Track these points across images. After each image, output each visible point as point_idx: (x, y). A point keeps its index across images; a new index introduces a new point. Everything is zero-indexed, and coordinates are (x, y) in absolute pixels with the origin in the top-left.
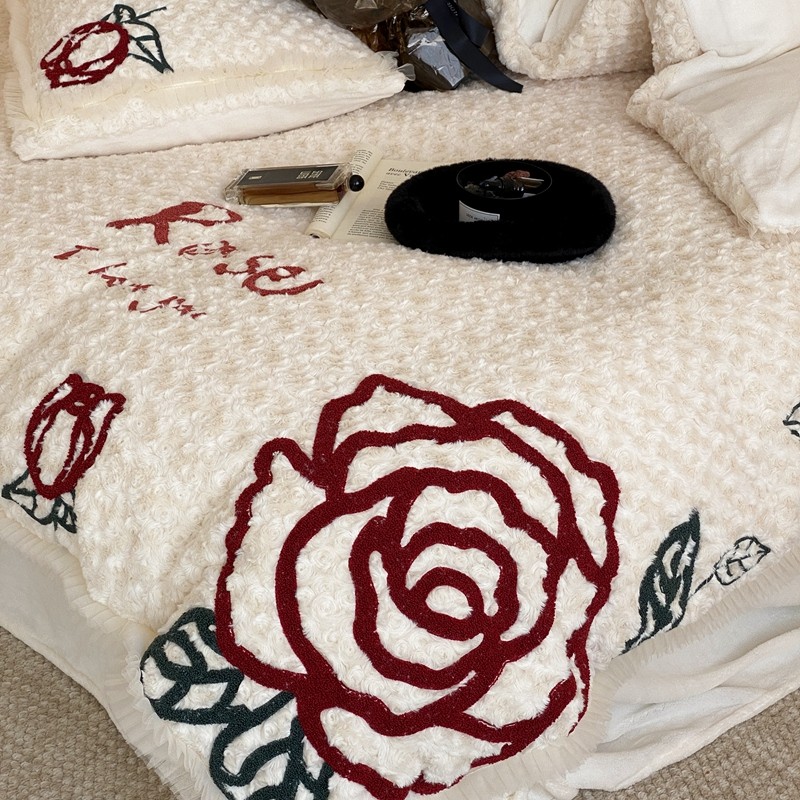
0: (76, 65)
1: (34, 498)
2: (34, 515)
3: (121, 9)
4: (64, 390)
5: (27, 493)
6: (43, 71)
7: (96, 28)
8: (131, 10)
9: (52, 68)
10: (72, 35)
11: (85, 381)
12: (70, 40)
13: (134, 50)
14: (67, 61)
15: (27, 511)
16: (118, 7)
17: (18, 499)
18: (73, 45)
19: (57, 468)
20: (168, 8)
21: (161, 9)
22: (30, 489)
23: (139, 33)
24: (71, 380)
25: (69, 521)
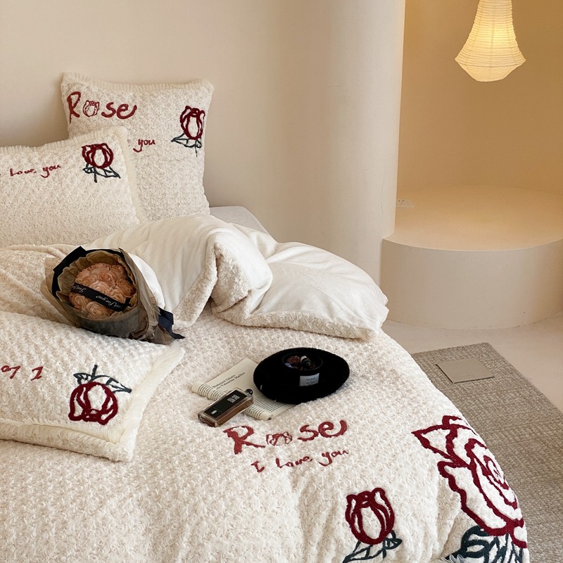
0: (100, 409)
1: (368, 549)
2: (367, 557)
3: (79, 376)
4: (354, 503)
5: (363, 550)
6: (82, 421)
7: (85, 389)
8: (84, 374)
9: (88, 417)
10: (75, 398)
11: (357, 494)
12: (77, 400)
13: (112, 389)
14: (93, 409)
15: (362, 559)
16: (76, 375)
17: (356, 557)
18: (84, 402)
19: (379, 528)
20: (98, 364)
21: (96, 366)
22: (364, 547)
23: (105, 381)
24: (350, 498)
25: (392, 545)
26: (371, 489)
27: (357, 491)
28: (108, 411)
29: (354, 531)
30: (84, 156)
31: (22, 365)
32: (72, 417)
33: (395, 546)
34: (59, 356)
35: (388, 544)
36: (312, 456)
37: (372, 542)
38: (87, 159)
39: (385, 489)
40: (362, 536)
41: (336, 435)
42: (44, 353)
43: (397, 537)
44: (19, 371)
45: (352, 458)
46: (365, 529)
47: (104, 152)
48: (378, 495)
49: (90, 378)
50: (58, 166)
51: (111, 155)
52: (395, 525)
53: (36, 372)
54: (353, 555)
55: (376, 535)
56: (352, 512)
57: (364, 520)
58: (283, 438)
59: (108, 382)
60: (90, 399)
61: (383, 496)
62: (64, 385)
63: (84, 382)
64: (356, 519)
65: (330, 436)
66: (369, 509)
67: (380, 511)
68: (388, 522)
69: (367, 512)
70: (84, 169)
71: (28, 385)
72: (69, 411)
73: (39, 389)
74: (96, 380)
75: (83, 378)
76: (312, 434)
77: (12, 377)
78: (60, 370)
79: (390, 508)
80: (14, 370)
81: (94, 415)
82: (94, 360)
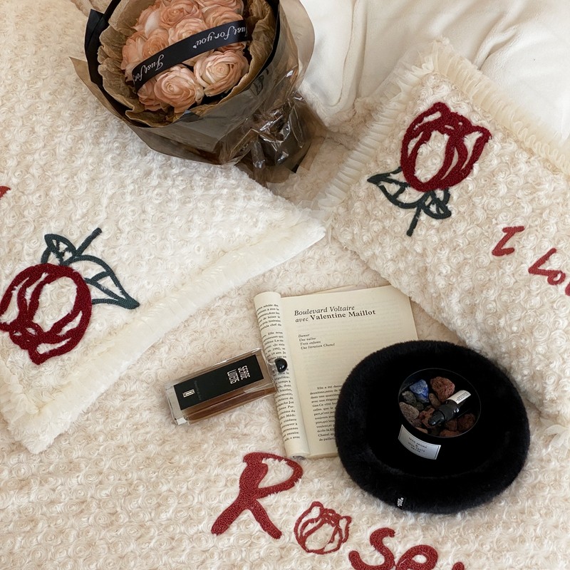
3: (52, 242)
6: (7, 334)
7: (44, 275)
8: (65, 241)
9: (18, 334)
10: (18, 288)
12: (19, 292)
13: (96, 295)
14: (34, 324)
16: (49, 238)
20: (105, 228)
21: (98, 232)
23: (92, 272)
28: (59, 340)
49: (69, 255)
59: (97, 278)
60: (40, 300)
63: (53, 260)
74: (76, 265)
75: (57, 249)
81: (30, 336)
82: (103, 216)
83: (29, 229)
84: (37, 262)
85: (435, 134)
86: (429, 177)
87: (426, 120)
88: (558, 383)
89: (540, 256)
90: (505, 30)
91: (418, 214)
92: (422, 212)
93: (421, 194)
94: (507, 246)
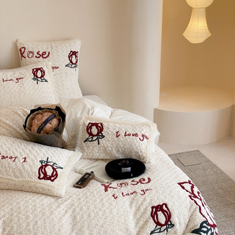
1: (160, 228)
2: (160, 232)
3: (41, 162)
4: (154, 210)
5: (158, 229)
6: (43, 179)
7: (44, 167)
8: (43, 161)
9: (46, 178)
10: (40, 170)
11: (155, 206)
12: (41, 171)
13: (55, 167)
14: (48, 175)
15: (158, 232)
16: (40, 161)
17: (155, 232)
18: (44, 172)
19: (165, 220)
20: (49, 157)
21: (48, 158)
22: (159, 228)
23: (52, 164)
24: (153, 208)
25: (170, 227)
26: (161, 204)
27: (156, 205)
28: (54, 176)
29: (154, 221)
30: (33, 73)
31: (18, 156)
32: (39, 178)
33: (172, 227)
34: (32, 153)
35: (169, 226)
36: (137, 191)
37: (162, 225)
38: (34, 74)
39: (167, 204)
40: (158, 223)
41: (147, 183)
42: (26, 152)
43: (172, 223)
44: (16, 159)
45: (153, 191)
46: (159, 220)
47: (41, 71)
48: (164, 206)
49: (46, 162)
50: (22, 78)
51: (44, 73)
52: (171, 218)
53: (24, 159)
54: (154, 231)
55: (163, 223)
56: (153, 213)
57: (159, 217)
58: (124, 184)
59: (53, 165)
60: (46, 171)
61: (166, 207)
62: (35, 165)
63: (43, 164)
64: (155, 216)
65: (144, 184)
66: (161, 212)
67: (165, 213)
68: (169, 217)
69: (160, 213)
70: (33, 79)
71: (21, 164)
72: (38, 176)
73: (25, 166)
74: (48, 164)
75: (43, 162)
76: (136, 183)
77: (14, 161)
78: (34, 159)
79: (169, 211)
80: (15, 158)
81: (48, 177)
82: (47, 155)
83: (35, 161)
84: (41, 165)
85: (92, 127)
86: (96, 133)
87: (89, 126)
88: (141, 151)
89: (124, 133)
90: (91, 110)
91: (98, 140)
92: (99, 139)
93: (97, 137)
94: (118, 135)
